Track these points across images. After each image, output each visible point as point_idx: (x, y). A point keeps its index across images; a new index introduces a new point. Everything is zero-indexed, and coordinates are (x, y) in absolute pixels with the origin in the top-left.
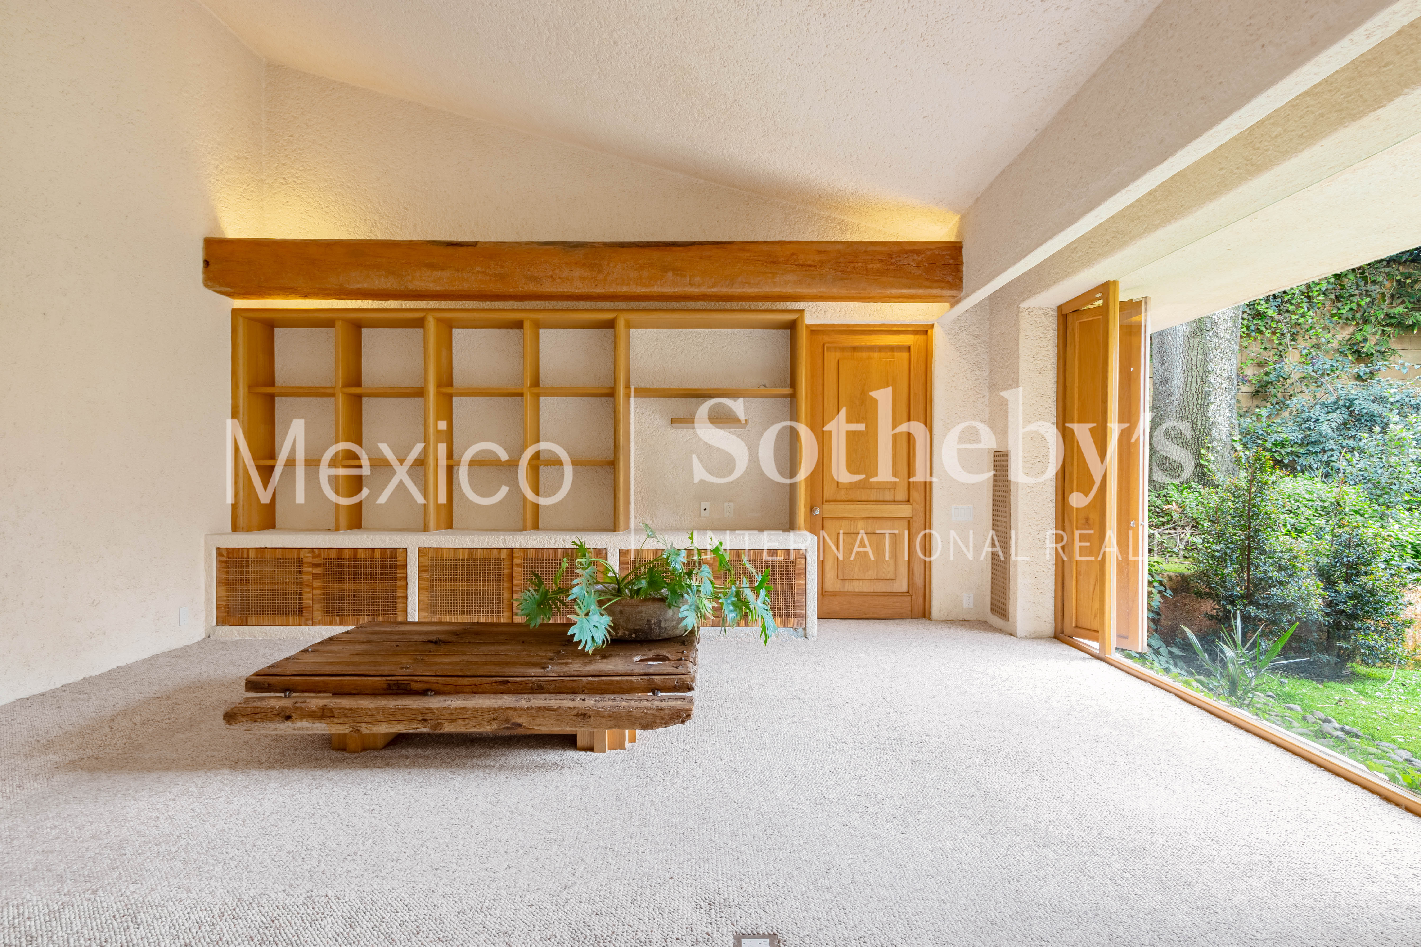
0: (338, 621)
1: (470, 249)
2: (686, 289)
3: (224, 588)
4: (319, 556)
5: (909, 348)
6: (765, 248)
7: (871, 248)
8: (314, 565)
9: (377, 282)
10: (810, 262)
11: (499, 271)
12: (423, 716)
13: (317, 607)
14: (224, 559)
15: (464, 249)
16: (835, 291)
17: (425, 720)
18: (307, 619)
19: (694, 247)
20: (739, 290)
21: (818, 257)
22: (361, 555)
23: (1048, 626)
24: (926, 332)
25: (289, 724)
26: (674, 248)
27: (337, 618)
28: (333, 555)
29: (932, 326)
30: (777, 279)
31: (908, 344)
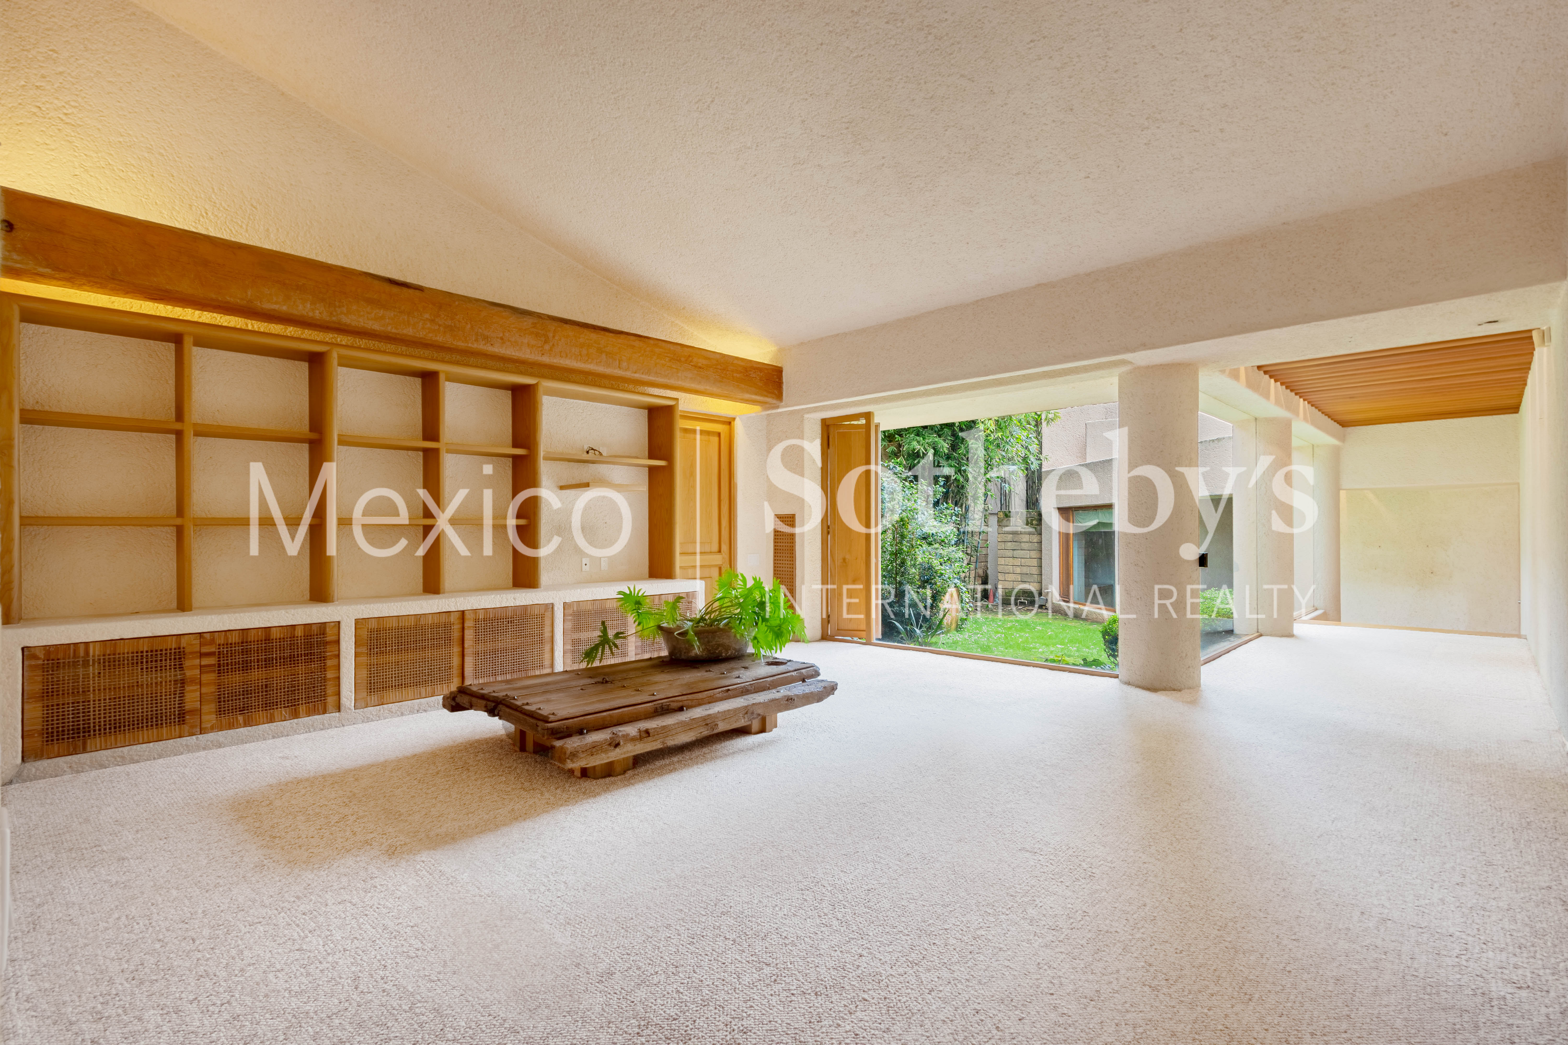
0: (241, 721)
1: (417, 293)
2: (616, 371)
3: (40, 704)
4: (212, 642)
5: (719, 434)
6: (672, 347)
7: (736, 362)
8: (202, 655)
9: (301, 307)
10: (700, 365)
11: (449, 323)
12: (706, 721)
13: (209, 708)
14: (40, 662)
15: (411, 291)
16: (715, 390)
17: (707, 725)
18: (192, 727)
19: (622, 336)
20: (654, 379)
21: (705, 362)
22: (275, 634)
23: (818, 634)
24: (730, 423)
25: (618, 750)
26: (607, 334)
27: (241, 718)
28: (234, 639)
29: (734, 419)
30: (679, 374)
31: (719, 431)
